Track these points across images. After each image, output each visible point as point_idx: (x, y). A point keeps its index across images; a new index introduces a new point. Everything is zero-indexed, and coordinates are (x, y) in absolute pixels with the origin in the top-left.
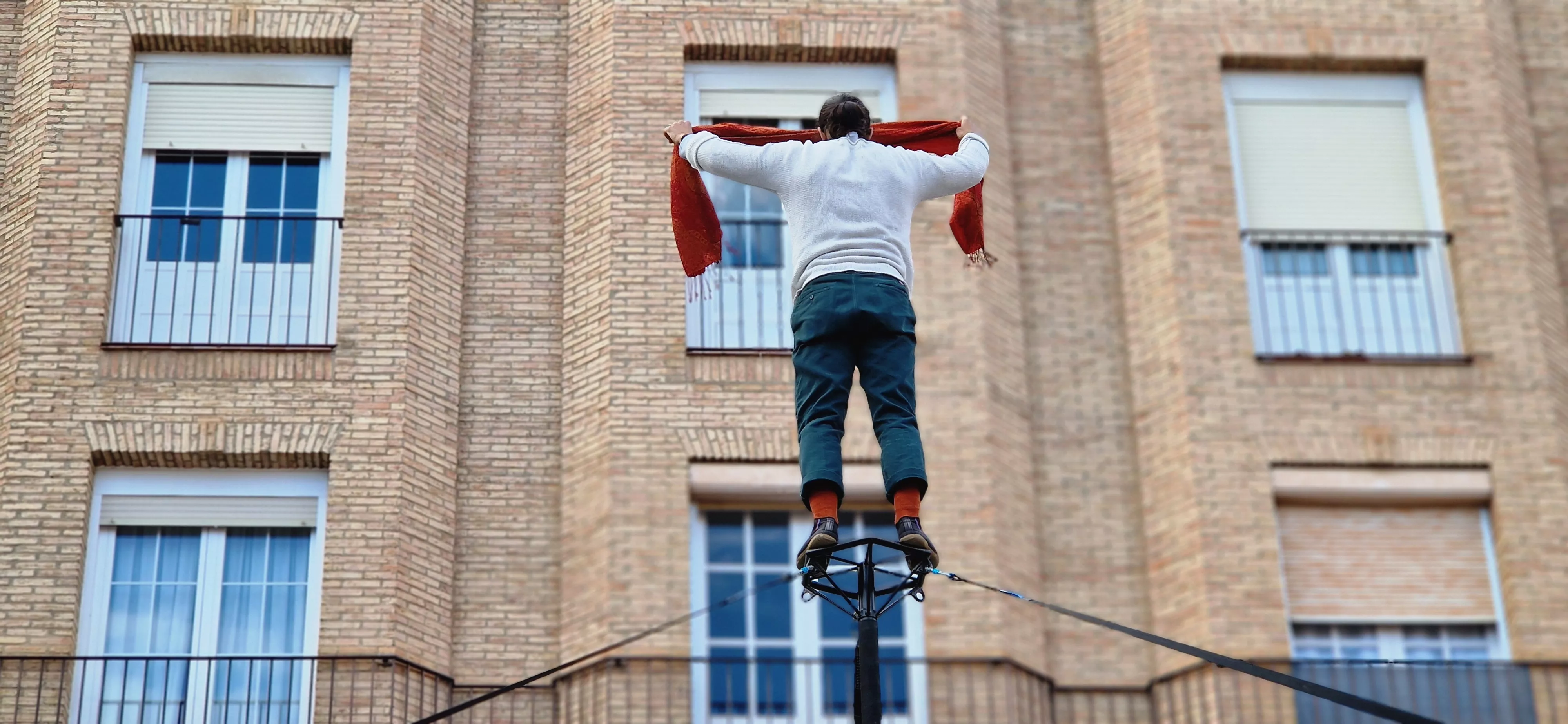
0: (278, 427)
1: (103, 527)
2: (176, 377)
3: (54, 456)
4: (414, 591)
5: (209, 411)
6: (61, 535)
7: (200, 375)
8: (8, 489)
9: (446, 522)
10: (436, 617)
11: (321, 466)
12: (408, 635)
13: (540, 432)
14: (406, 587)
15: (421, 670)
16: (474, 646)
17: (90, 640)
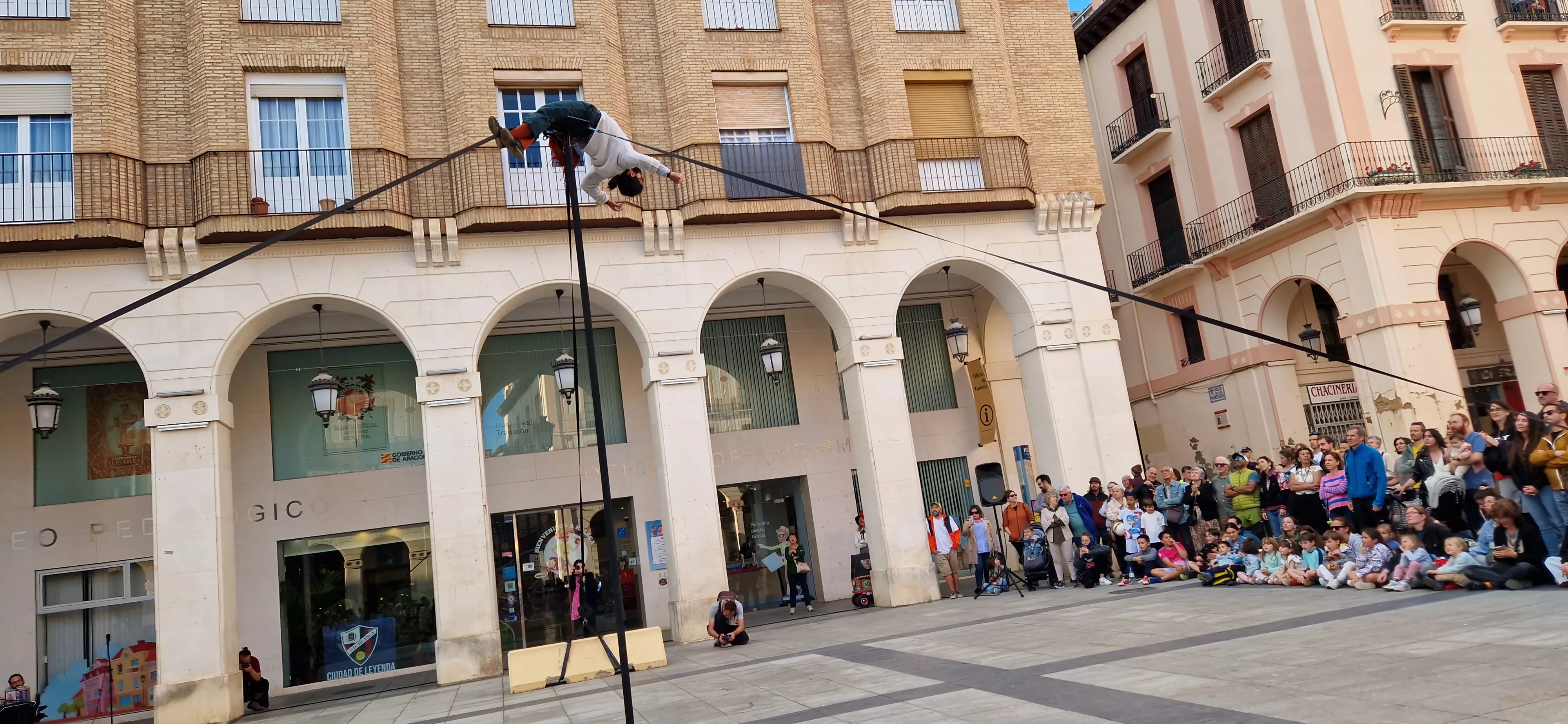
0: (321, 56)
2: (274, 35)
3: (226, 68)
4: (387, 122)
5: (291, 50)
6: (235, 101)
7: (284, 34)
8: (208, 82)
9: (397, 94)
10: (398, 133)
11: (342, 72)
12: (387, 140)
13: (432, 58)
14: (384, 121)
15: (394, 153)
16: (414, 144)
17: (255, 143)
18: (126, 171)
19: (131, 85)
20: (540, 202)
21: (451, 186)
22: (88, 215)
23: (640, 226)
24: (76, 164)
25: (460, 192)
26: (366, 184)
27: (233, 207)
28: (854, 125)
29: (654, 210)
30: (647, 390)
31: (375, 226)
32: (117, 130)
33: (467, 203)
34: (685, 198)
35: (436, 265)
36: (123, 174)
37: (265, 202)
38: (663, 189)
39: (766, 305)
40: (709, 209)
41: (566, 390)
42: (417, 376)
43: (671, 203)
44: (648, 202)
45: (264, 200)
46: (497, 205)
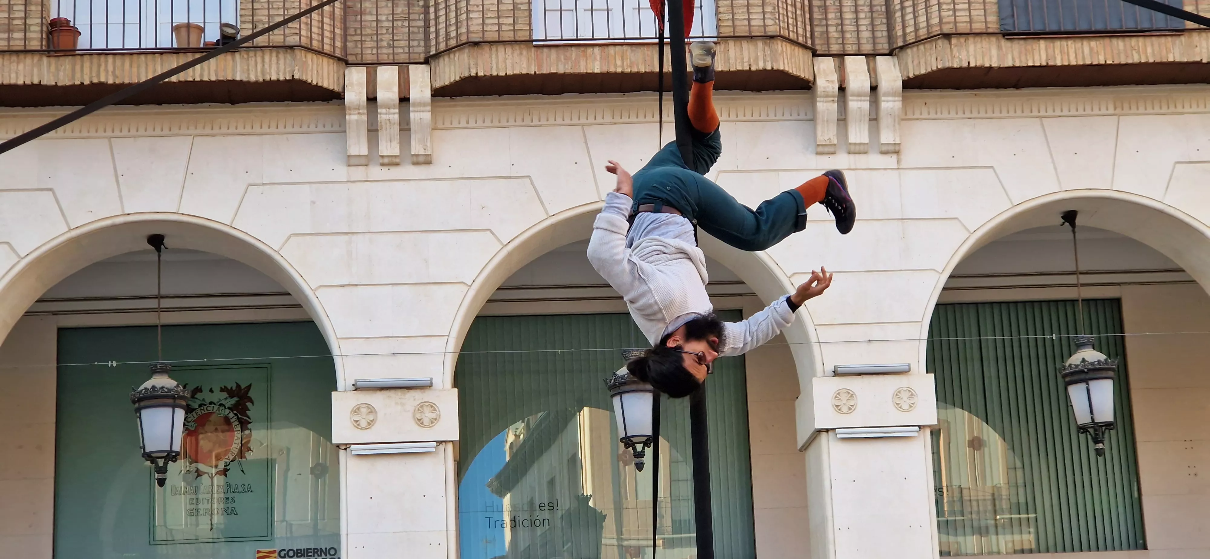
20: (601, 33)
23: (809, 88)
25: (442, 12)
27: (16, 35)
29: (840, 56)
30: (805, 447)
31: (274, 78)
33: (453, 34)
34: (908, 30)
35: (386, 161)
37: (74, 27)
38: (863, 11)
39: (1081, 273)
40: (960, 54)
41: (634, 440)
42: (336, 390)
43: (878, 41)
44: (828, 38)
45: (72, 24)
46: (513, 39)
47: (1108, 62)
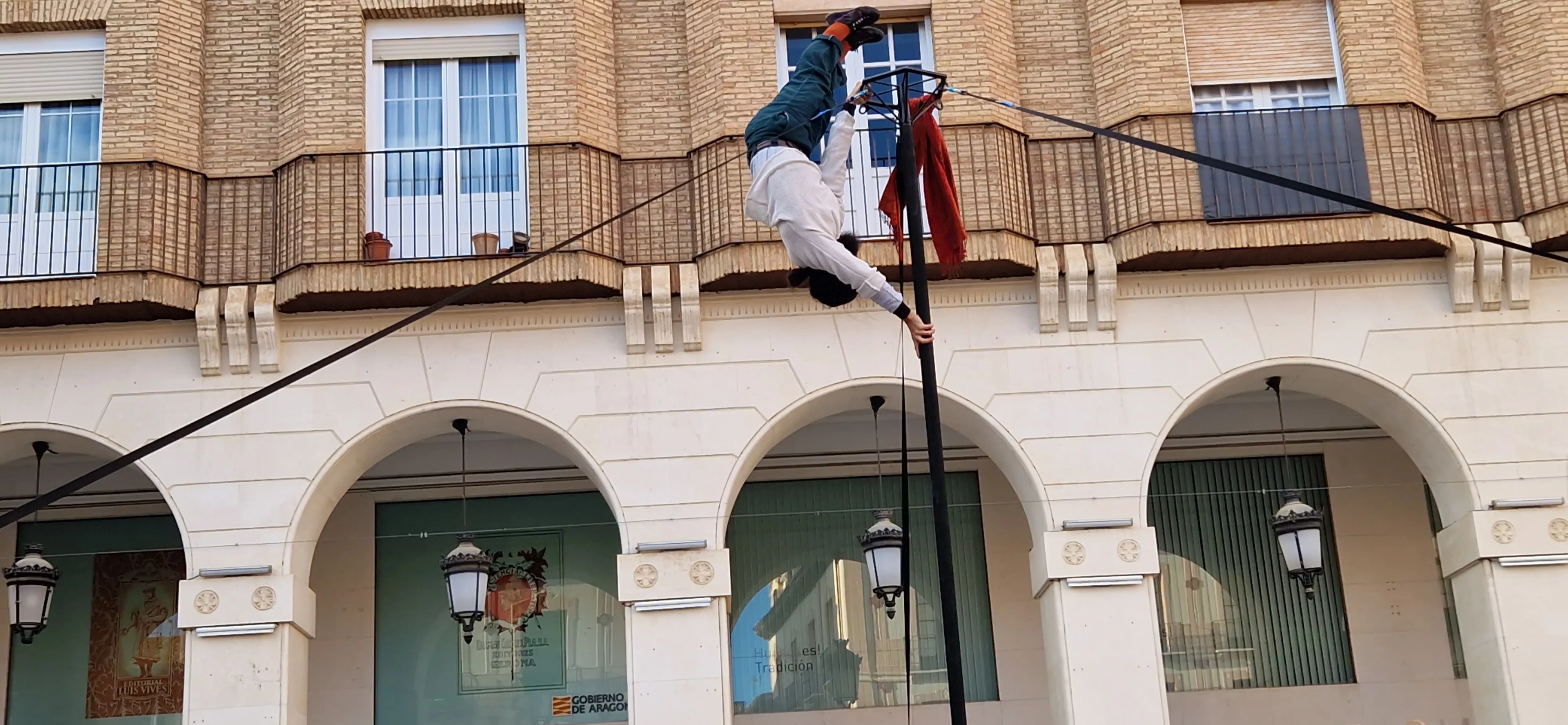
1: (374, 62)
3: (337, 14)
4: (589, 96)
6: (348, 69)
8: (308, 39)
9: (608, 47)
10: (606, 113)
11: (519, 13)
12: (588, 127)
14: (584, 94)
15: (598, 150)
16: (633, 132)
17: (374, 140)
18: (177, 192)
19: (193, 48)
21: (692, 206)
22: (116, 266)
23: (1033, 274)
24: (104, 180)
25: (707, 217)
26: (549, 206)
27: (336, 248)
28: (1475, 69)
29: (1060, 245)
30: (1040, 595)
31: (561, 279)
32: (168, 124)
33: (717, 236)
34: (1121, 219)
35: (661, 349)
36: (172, 195)
37: (386, 239)
38: (1079, 204)
39: (1286, 432)
40: (1168, 239)
41: (886, 590)
42: (621, 553)
43: (1093, 230)
44: (1048, 229)
45: (384, 237)
46: (769, 239)
47: (1305, 242)
